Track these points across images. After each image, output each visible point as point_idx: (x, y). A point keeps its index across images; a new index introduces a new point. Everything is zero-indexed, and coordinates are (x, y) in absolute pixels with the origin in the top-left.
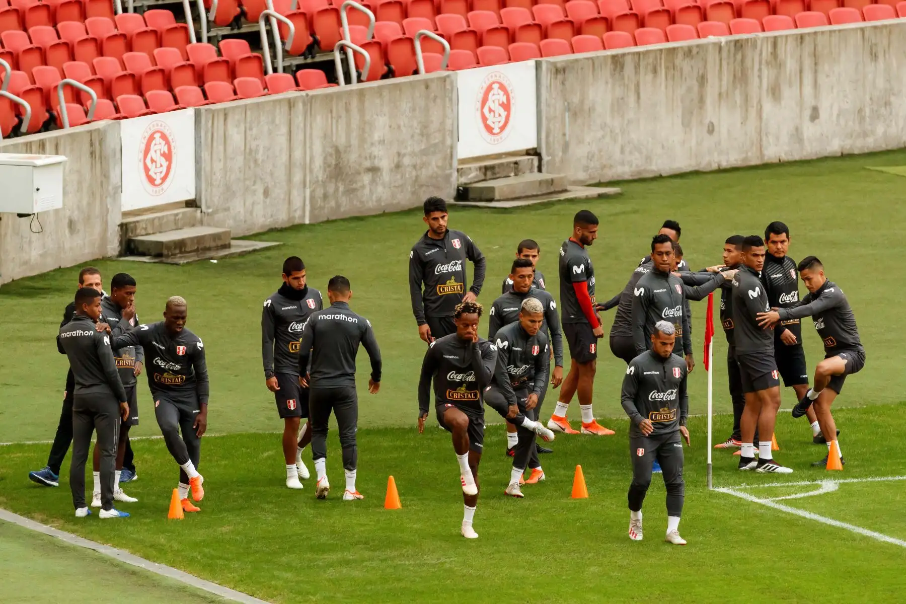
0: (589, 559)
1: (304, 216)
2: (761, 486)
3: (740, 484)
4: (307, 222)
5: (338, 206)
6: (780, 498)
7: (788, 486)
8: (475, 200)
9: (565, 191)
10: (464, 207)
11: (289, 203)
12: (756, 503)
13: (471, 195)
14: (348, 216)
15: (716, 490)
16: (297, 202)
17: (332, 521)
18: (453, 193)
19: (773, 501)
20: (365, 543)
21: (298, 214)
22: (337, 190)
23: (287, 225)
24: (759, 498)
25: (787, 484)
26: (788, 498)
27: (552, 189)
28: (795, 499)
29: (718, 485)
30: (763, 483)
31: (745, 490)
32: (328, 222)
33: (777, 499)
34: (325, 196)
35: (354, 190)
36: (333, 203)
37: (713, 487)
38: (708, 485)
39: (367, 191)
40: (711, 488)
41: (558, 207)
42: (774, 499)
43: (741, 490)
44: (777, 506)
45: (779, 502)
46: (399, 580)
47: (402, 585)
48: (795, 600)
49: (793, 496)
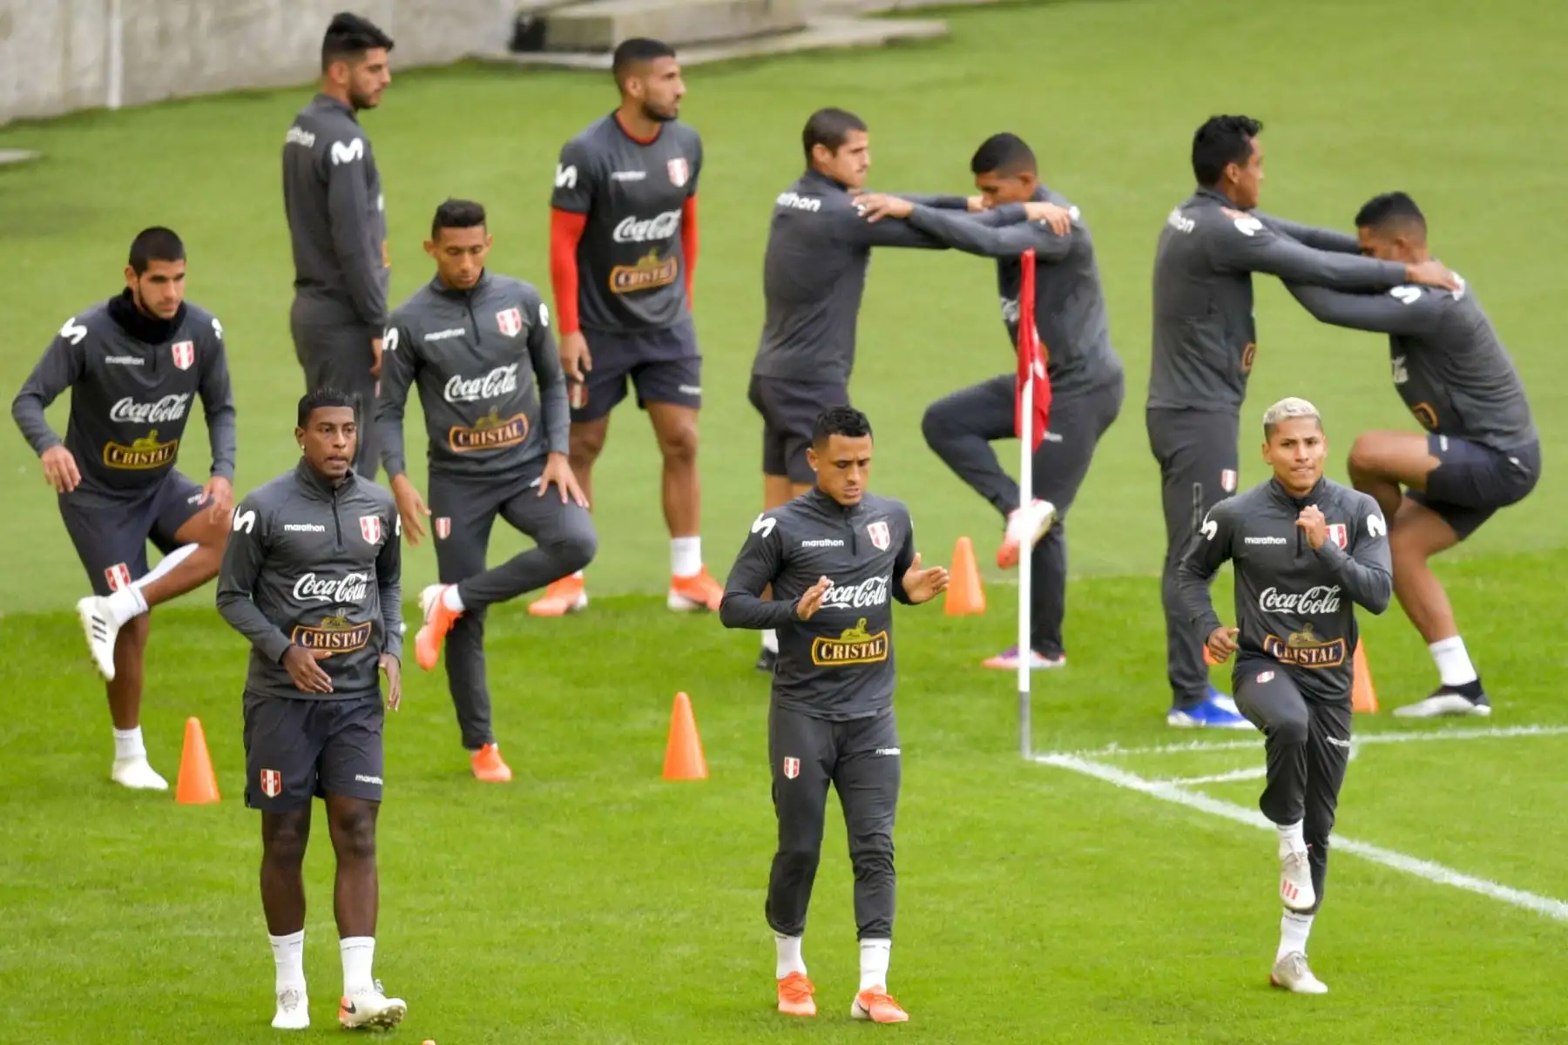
0: (677, 925)
1: (104, 88)
2: (1159, 749)
3: (1100, 746)
4: (114, 100)
5: (198, 62)
6: (1201, 780)
7: (1227, 751)
8: (561, 49)
9: (799, 29)
10: (533, 69)
11: (67, 52)
12: (1138, 792)
13: (552, 37)
14: (221, 88)
15: (1041, 759)
16: (88, 52)
17: (33, 831)
18: (506, 31)
19: (1180, 787)
20: (108, 885)
21: (90, 80)
22: (193, 21)
23: (59, 110)
24: (1147, 778)
25: (1222, 746)
26: (1220, 778)
27: (766, 24)
28: (1239, 783)
29: (1047, 746)
30: (1163, 744)
31: (1114, 761)
32: (171, 102)
33: (1192, 781)
34: (164, 37)
35: (239, 23)
36: (182, 55)
37: (1033, 749)
38: (1019, 748)
39: (273, 24)
40: (1027, 755)
41: (776, 69)
42: (1185, 781)
43: (1102, 761)
44: (1186, 799)
45: (1194, 789)
46: (180, 974)
47: (184, 986)
48: (1185, 1026)
49: (1236, 775)
